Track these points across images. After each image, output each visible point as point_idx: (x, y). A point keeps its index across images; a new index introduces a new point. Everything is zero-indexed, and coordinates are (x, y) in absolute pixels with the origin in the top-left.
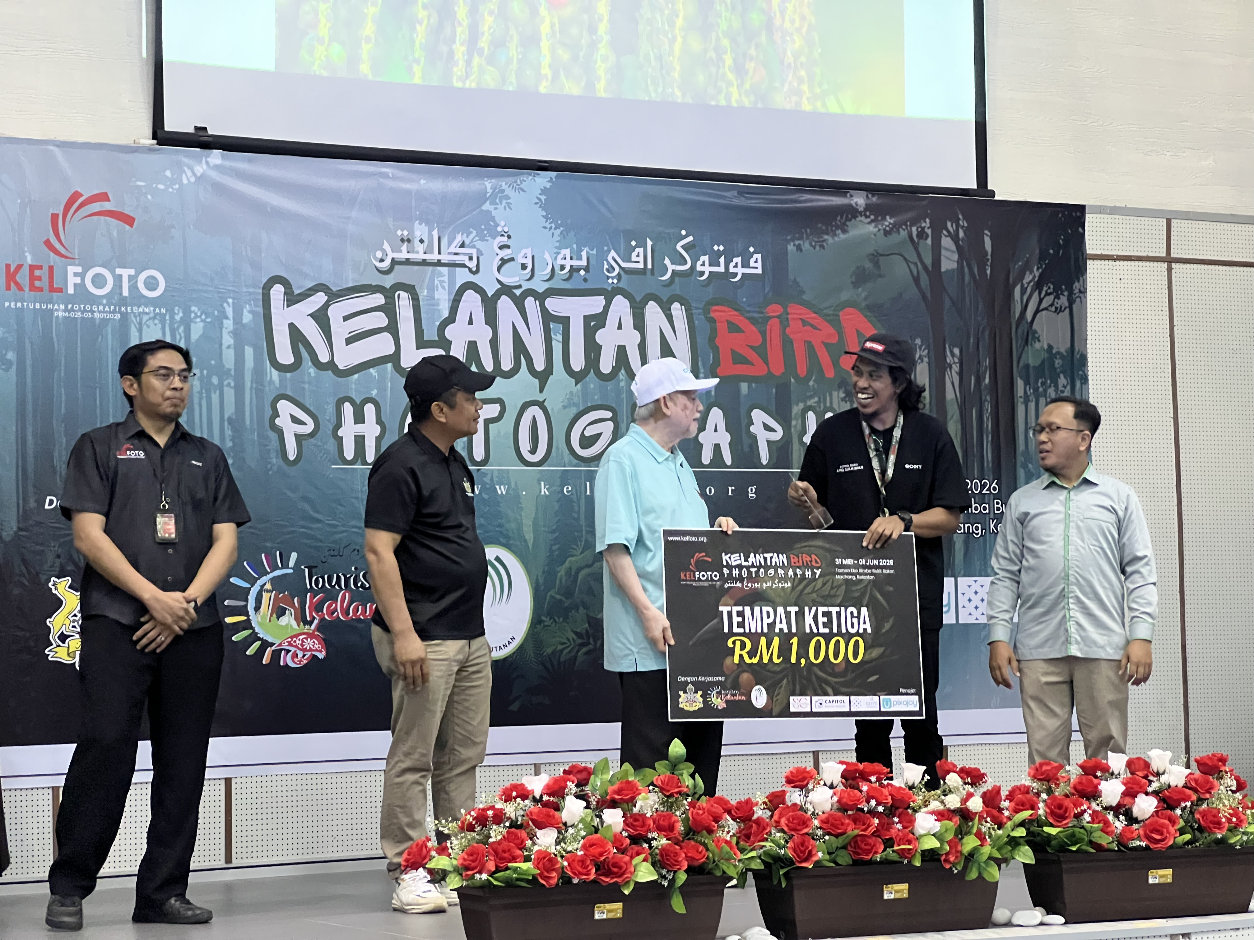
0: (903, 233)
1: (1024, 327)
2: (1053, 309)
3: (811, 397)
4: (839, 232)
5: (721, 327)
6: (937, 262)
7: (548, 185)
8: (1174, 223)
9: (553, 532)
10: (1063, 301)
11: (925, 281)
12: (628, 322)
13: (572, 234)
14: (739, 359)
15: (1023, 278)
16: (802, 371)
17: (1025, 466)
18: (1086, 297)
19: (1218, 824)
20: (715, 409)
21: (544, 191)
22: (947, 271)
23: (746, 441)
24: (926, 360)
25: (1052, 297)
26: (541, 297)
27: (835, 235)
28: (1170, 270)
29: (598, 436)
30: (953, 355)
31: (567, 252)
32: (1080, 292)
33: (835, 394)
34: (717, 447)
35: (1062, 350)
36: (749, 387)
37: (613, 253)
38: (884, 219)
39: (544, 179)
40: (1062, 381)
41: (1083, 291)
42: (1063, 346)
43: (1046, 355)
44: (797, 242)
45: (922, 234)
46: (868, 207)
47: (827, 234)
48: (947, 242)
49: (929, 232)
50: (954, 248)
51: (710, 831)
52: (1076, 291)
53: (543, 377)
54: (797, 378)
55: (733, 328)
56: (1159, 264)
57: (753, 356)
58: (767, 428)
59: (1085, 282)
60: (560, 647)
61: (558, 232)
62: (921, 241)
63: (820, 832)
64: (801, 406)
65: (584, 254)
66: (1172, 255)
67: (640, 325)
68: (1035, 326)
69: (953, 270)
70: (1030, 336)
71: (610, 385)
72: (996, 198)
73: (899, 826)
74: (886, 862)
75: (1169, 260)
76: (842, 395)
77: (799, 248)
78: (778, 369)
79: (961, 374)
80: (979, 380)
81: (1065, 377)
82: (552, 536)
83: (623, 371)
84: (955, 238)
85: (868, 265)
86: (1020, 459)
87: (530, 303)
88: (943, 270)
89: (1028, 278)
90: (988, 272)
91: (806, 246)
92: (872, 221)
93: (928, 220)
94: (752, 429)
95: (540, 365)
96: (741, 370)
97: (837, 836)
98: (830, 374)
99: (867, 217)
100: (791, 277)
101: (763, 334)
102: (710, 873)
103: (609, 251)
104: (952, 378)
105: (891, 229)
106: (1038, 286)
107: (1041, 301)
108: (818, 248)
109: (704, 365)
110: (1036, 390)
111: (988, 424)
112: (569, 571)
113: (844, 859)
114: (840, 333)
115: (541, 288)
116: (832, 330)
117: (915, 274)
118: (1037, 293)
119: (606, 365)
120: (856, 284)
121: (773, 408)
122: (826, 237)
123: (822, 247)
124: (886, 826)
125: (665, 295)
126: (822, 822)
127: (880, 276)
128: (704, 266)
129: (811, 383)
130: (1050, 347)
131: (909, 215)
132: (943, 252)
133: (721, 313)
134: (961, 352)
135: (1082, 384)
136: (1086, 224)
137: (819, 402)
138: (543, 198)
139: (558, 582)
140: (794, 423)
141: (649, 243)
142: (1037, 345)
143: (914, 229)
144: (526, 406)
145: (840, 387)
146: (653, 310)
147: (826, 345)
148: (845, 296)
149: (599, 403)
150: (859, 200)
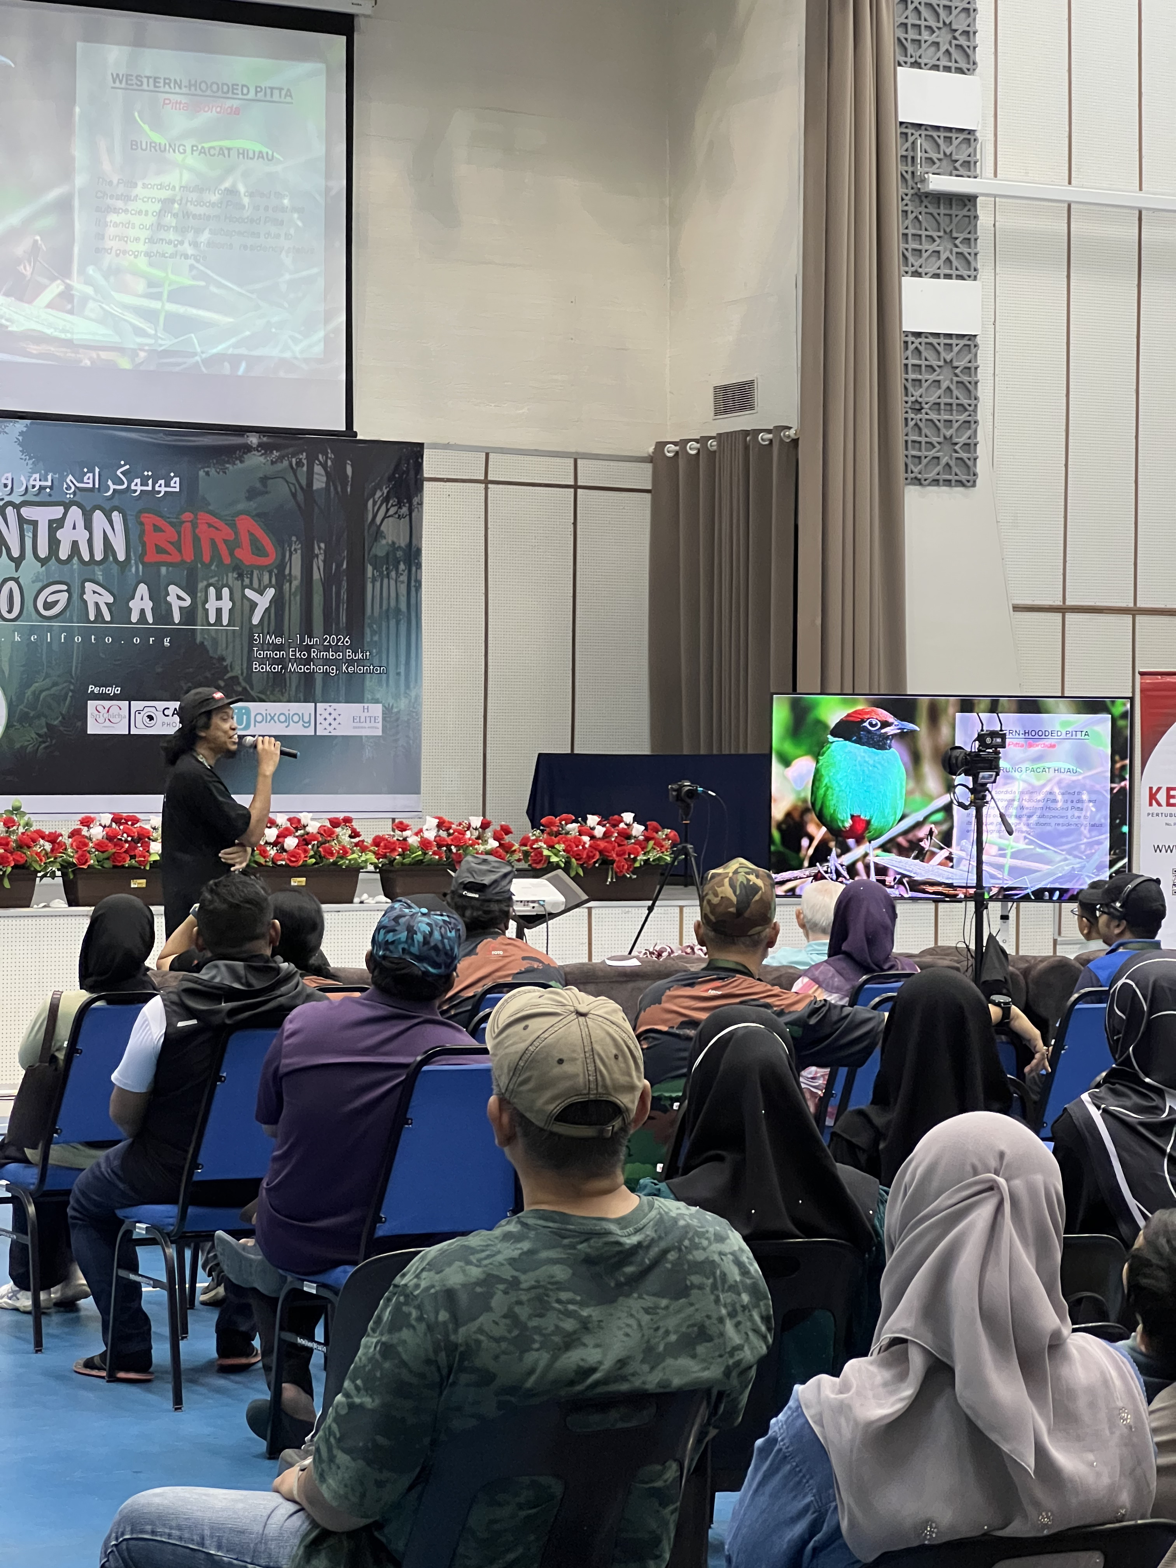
0: (286, 463)
1: (374, 528)
2: (397, 516)
3: (212, 577)
4: (238, 462)
5: (148, 528)
6: (310, 483)
7: (25, 429)
8: (491, 456)
9: (23, 666)
10: (404, 510)
11: (300, 497)
12: (81, 524)
13: (41, 464)
14: (160, 550)
15: (375, 494)
16: (207, 559)
17: (371, 627)
18: (422, 508)
19: (332, 854)
20: (142, 585)
21: (21, 433)
22: (318, 490)
23: (163, 606)
24: (299, 552)
25: (396, 508)
26: (17, 507)
27: (234, 464)
28: (486, 489)
29: (56, 602)
30: (320, 548)
31: (37, 476)
32: (418, 504)
33: (230, 575)
34: (142, 611)
35: (403, 545)
36: (167, 569)
37: (70, 477)
38: (271, 452)
39: (21, 425)
40: (402, 566)
41: (421, 504)
42: (403, 542)
43: (391, 549)
44: (206, 469)
45: (299, 464)
46: (260, 445)
47: (228, 462)
48: (318, 469)
49: (305, 462)
50: (323, 472)
51: (29, 847)
52: (415, 503)
53: (18, 562)
54: (203, 564)
55: (157, 528)
56: (479, 485)
57: (171, 548)
58: (179, 598)
59: (422, 497)
60: (26, 743)
61: (31, 462)
62: (299, 469)
63: (93, 850)
64: (205, 583)
65: (49, 477)
66: (489, 478)
67: (88, 526)
68: (382, 528)
69: (322, 489)
70: (378, 534)
71: (66, 568)
72: (358, 438)
73: (141, 849)
74: (131, 867)
75: (486, 482)
76: (235, 575)
77: (207, 473)
78: (189, 556)
79: (324, 561)
80: (339, 566)
81: (404, 564)
82: (22, 669)
83: (76, 558)
84: (324, 466)
85: (258, 485)
86: (367, 621)
87: (9, 510)
88: (315, 488)
89: (378, 494)
90: (349, 490)
91: (212, 471)
92: (262, 455)
93: (304, 454)
94: (168, 598)
95: (16, 554)
96: (164, 557)
97: (103, 852)
98: (227, 561)
99: (259, 451)
100: (200, 493)
101: (179, 533)
102: (28, 868)
103: (68, 475)
104: (318, 566)
105: (277, 460)
106: (386, 500)
107: (388, 510)
108: (221, 473)
109: (135, 554)
110: (381, 573)
111: (344, 596)
112: (34, 693)
113: (108, 864)
114: (236, 533)
115: (17, 501)
116: (230, 531)
117: (293, 490)
118: (384, 505)
119: (64, 554)
120: (249, 499)
121: (184, 584)
122: (227, 466)
123: (225, 473)
124: (133, 848)
125: (107, 507)
126: (96, 845)
127: (267, 493)
128: (137, 486)
129: (213, 567)
130: (394, 543)
131: (290, 450)
132: (315, 476)
133: (149, 519)
134: (326, 546)
135: (417, 569)
136: (425, 456)
137: (218, 581)
138: (20, 438)
139: (26, 701)
140: (199, 594)
141: (97, 470)
142: (384, 542)
143: (294, 460)
144: (5, 581)
145: (234, 570)
146: (98, 516)
147: (225, 541)
148: (240, 506)
149: (58, 579)
150: (253, 440)
